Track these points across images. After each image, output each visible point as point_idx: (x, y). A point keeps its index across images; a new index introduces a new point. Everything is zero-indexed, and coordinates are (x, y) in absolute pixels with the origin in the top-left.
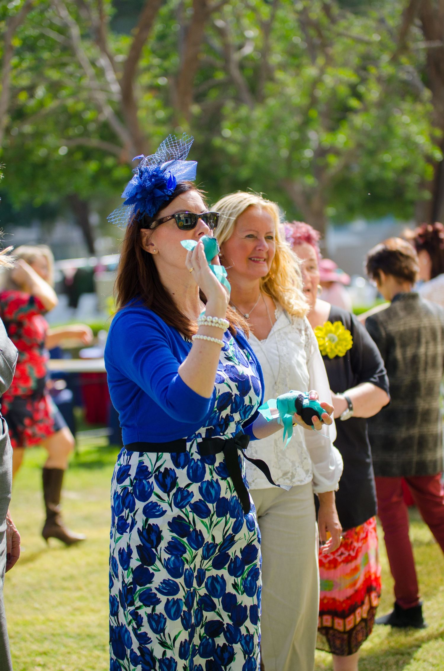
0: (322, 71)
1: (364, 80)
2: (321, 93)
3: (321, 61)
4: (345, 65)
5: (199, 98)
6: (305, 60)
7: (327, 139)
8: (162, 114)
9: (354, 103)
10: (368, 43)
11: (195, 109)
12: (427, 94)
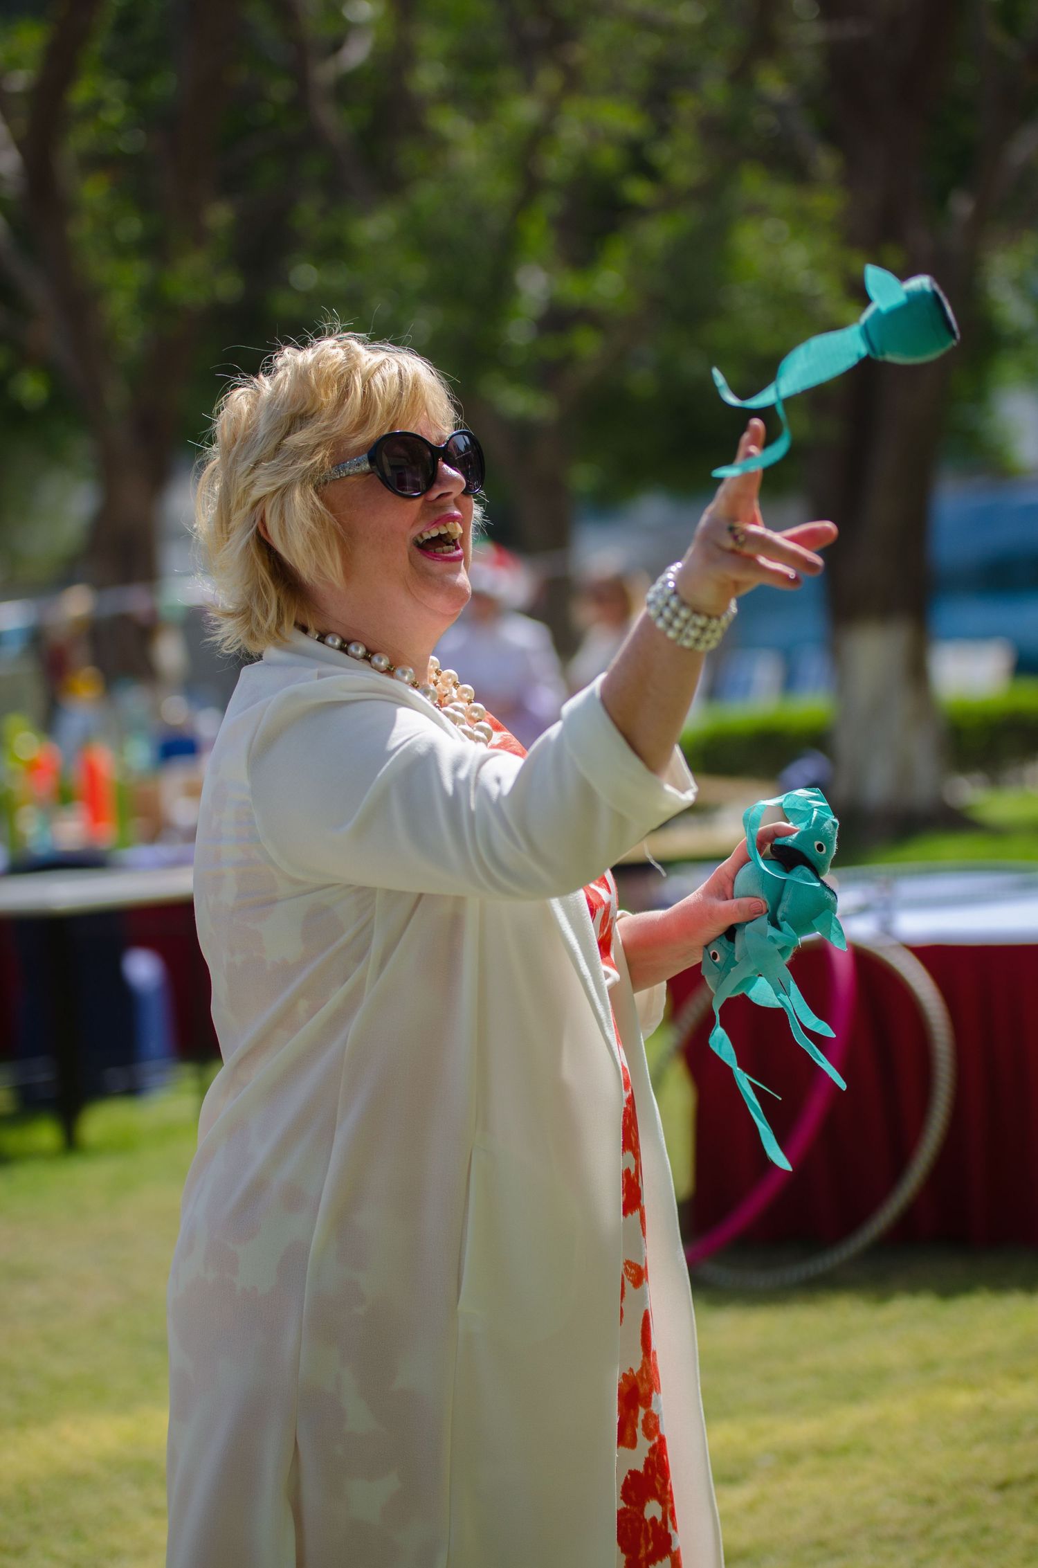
0: (553, 108)
1: (663, 130)
2: (554, 165)
3: (549, 79)
4: (614, 88)
5: (230, 185)
6: (507, 77)
7: (573, 289)
8: (132, 227)
9: (638, 191)
10: (670, 31)
11: (220, 215)
12: (826, 162)
